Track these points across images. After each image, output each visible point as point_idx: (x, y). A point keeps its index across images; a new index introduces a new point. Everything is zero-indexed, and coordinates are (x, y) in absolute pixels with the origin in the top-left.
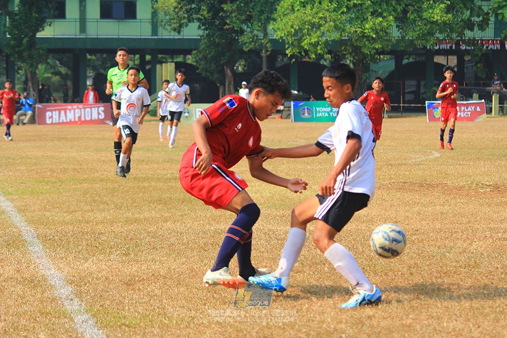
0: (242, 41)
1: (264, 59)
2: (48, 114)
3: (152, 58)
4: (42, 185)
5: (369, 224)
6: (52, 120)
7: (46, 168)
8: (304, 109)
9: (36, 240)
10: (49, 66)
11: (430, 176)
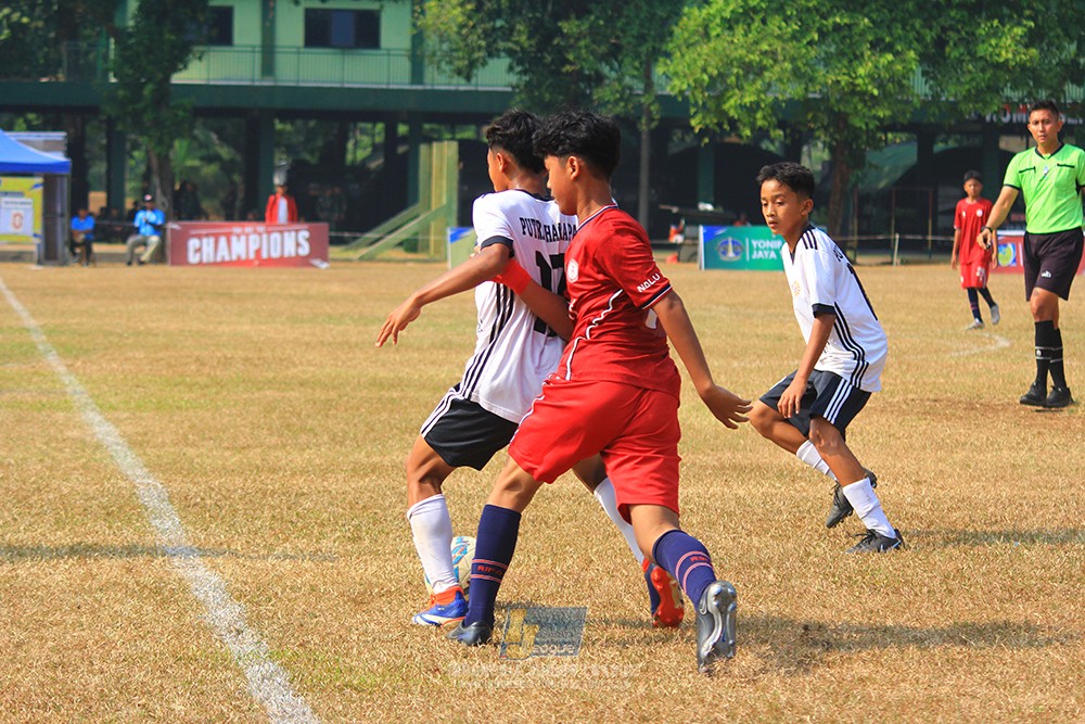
0: (599, 98)
1: (644, 137)
2: (193, 243)
3: (411, 131)
4: (179, 391)
6: (201, 256)
7: (188, 357)
8: (726, 242)
9: (165, 506)
10: (195, 144)
11: (989, 387)
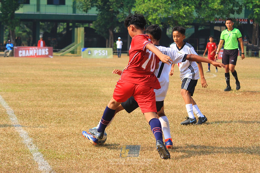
0: (118, 17)
2: (20, 52)
3: (73, 25)
4: (17, 87)
5: (181, 110)
6: (22, 55)
7: (19, 79)
9: (13, 115)
10: (21, 28)
11: (212, 86)
